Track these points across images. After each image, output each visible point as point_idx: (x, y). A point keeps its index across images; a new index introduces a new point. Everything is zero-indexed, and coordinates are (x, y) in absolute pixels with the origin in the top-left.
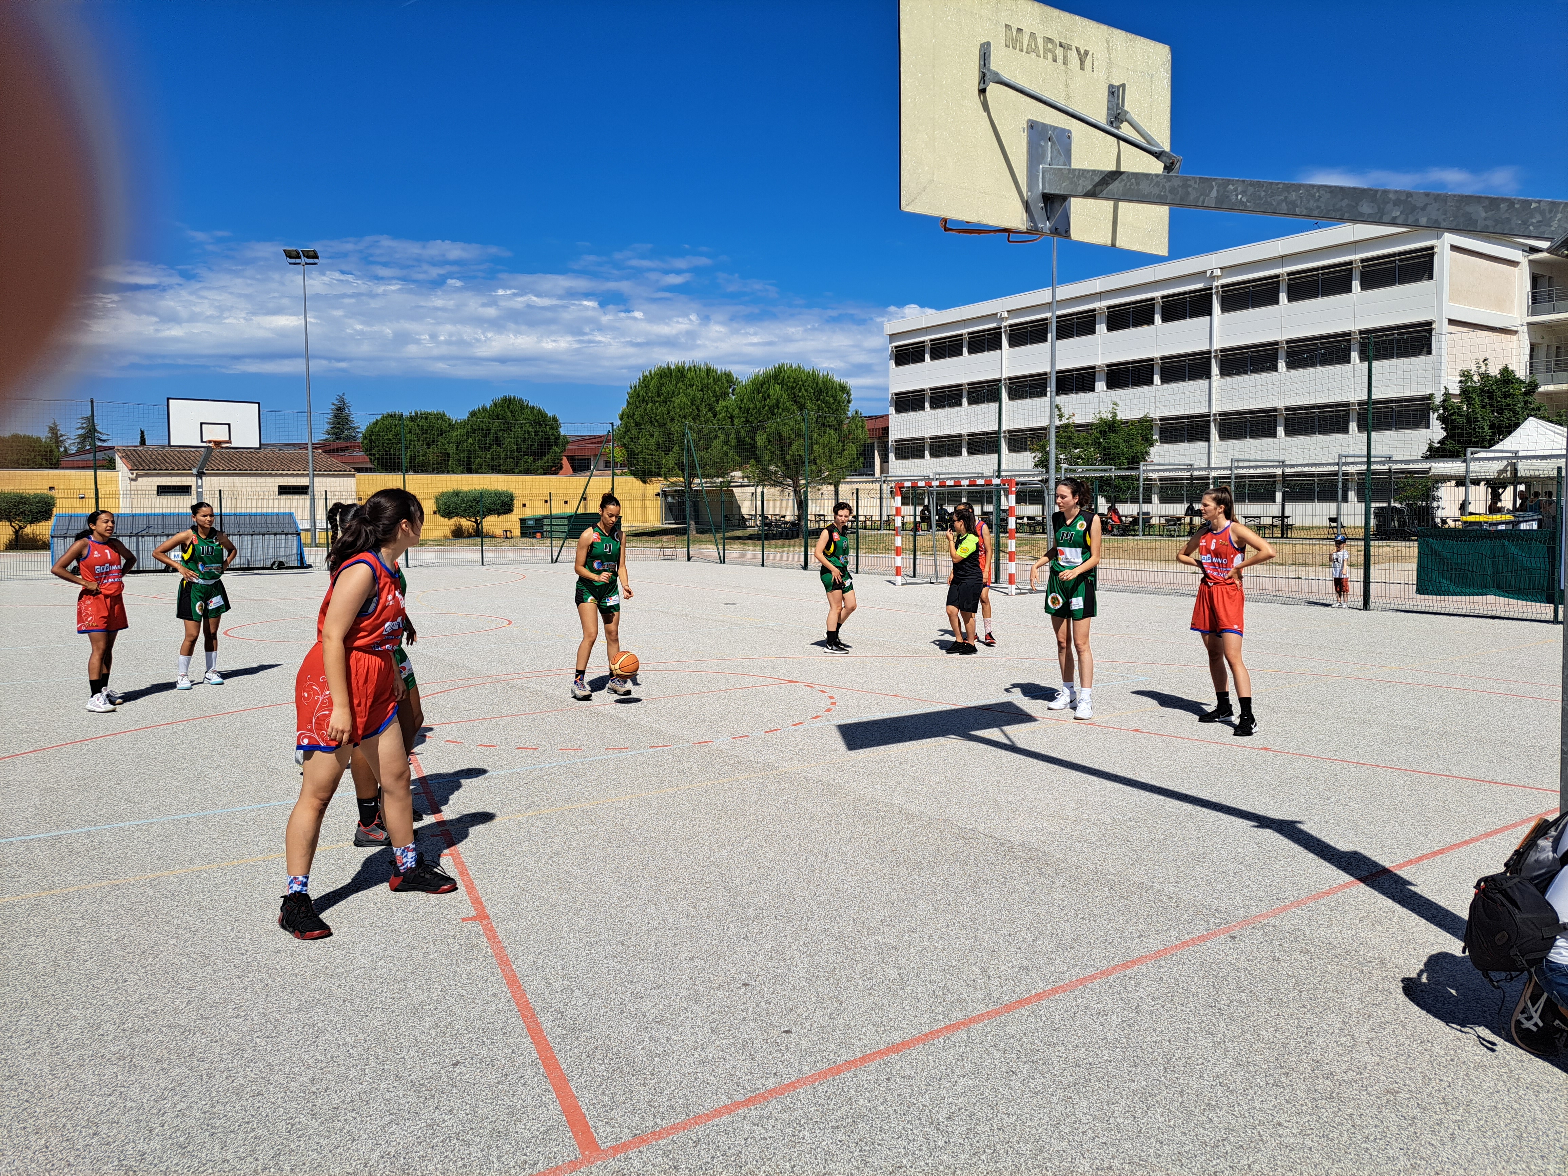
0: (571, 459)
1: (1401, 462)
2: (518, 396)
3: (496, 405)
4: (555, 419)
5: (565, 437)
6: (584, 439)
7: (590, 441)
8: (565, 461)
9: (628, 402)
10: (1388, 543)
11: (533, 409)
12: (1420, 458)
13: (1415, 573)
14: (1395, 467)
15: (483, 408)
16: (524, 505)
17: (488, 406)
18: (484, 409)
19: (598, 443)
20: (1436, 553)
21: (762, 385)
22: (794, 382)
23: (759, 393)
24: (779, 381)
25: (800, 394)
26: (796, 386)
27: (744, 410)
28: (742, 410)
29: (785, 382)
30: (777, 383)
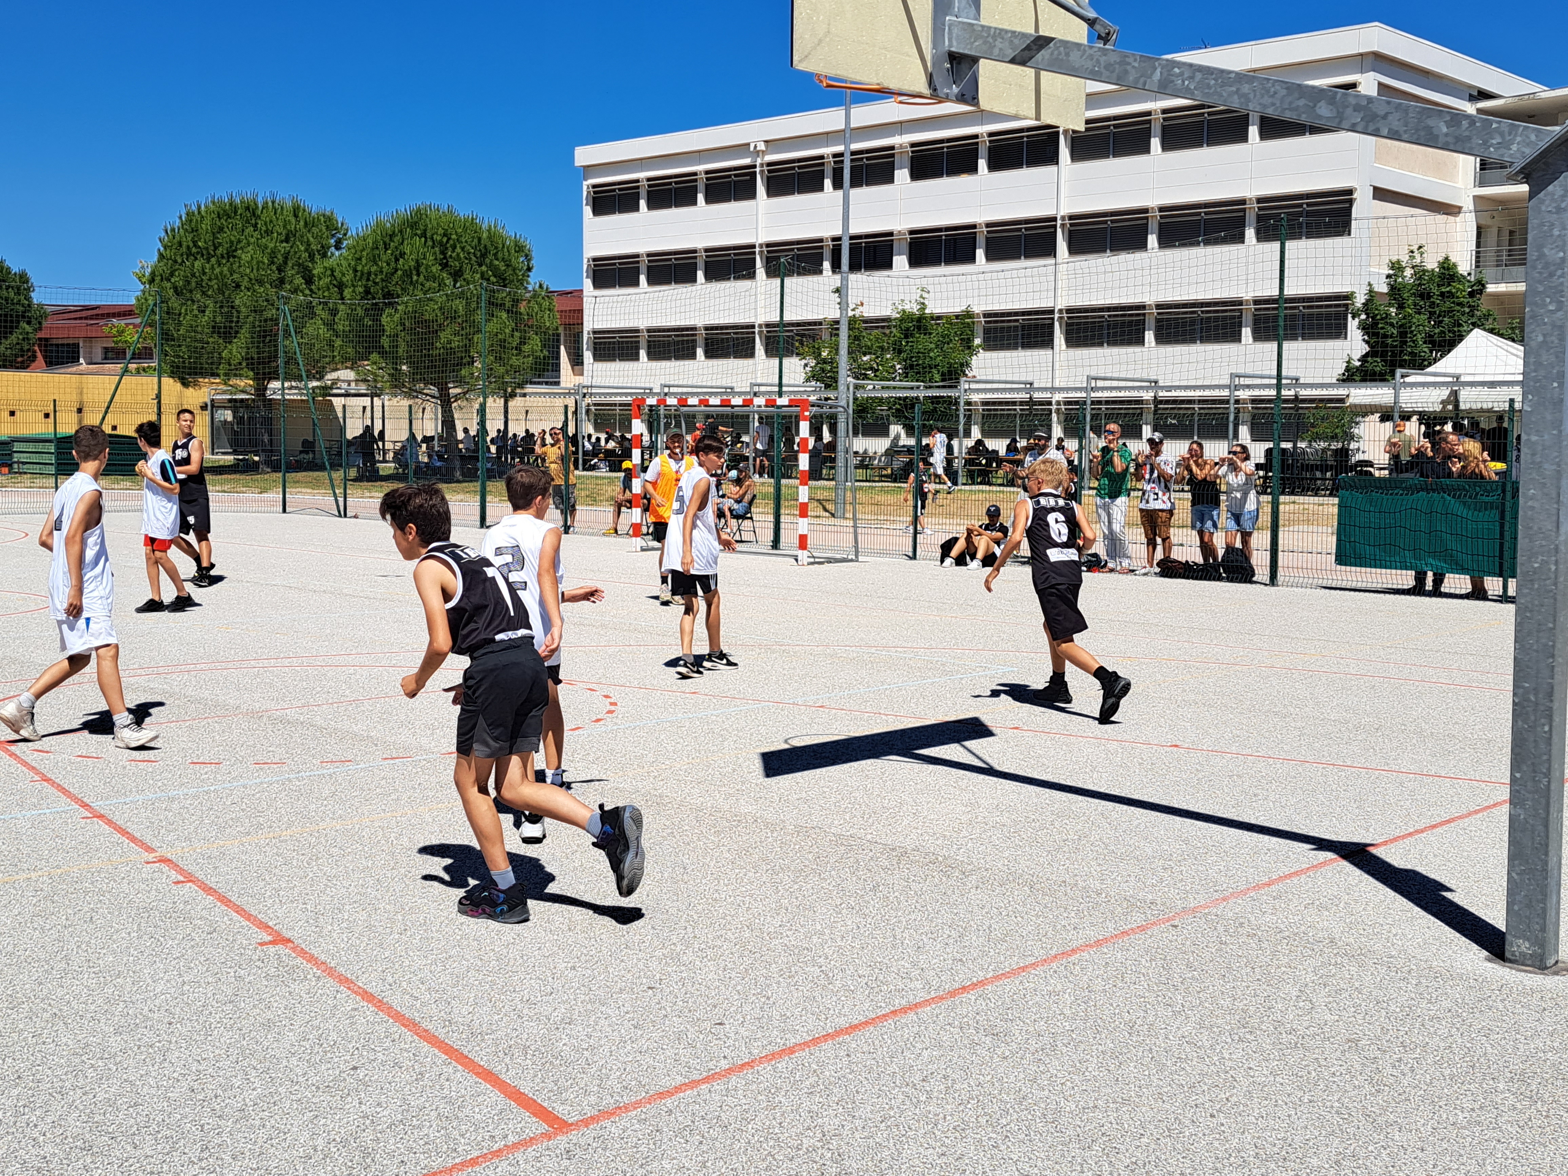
0: (47, 345)
1: (1309, 386)
4: (24, 278)
5: (41, 306)
6: (65, 312)
7: (77, 315)
8: (37, 348)
9: (162, 256)
12: (1334, 381)
13: (1334, 539)
14: (1303, 392)
21: (392, 236)
22: (445, 235)
23: (386, 249)
24: (419, 232)
25: (454, 255)
26: (447, 242)
27: (362, 274)
28: (359, 274)
29: (428, 235)
30: (416, 235)
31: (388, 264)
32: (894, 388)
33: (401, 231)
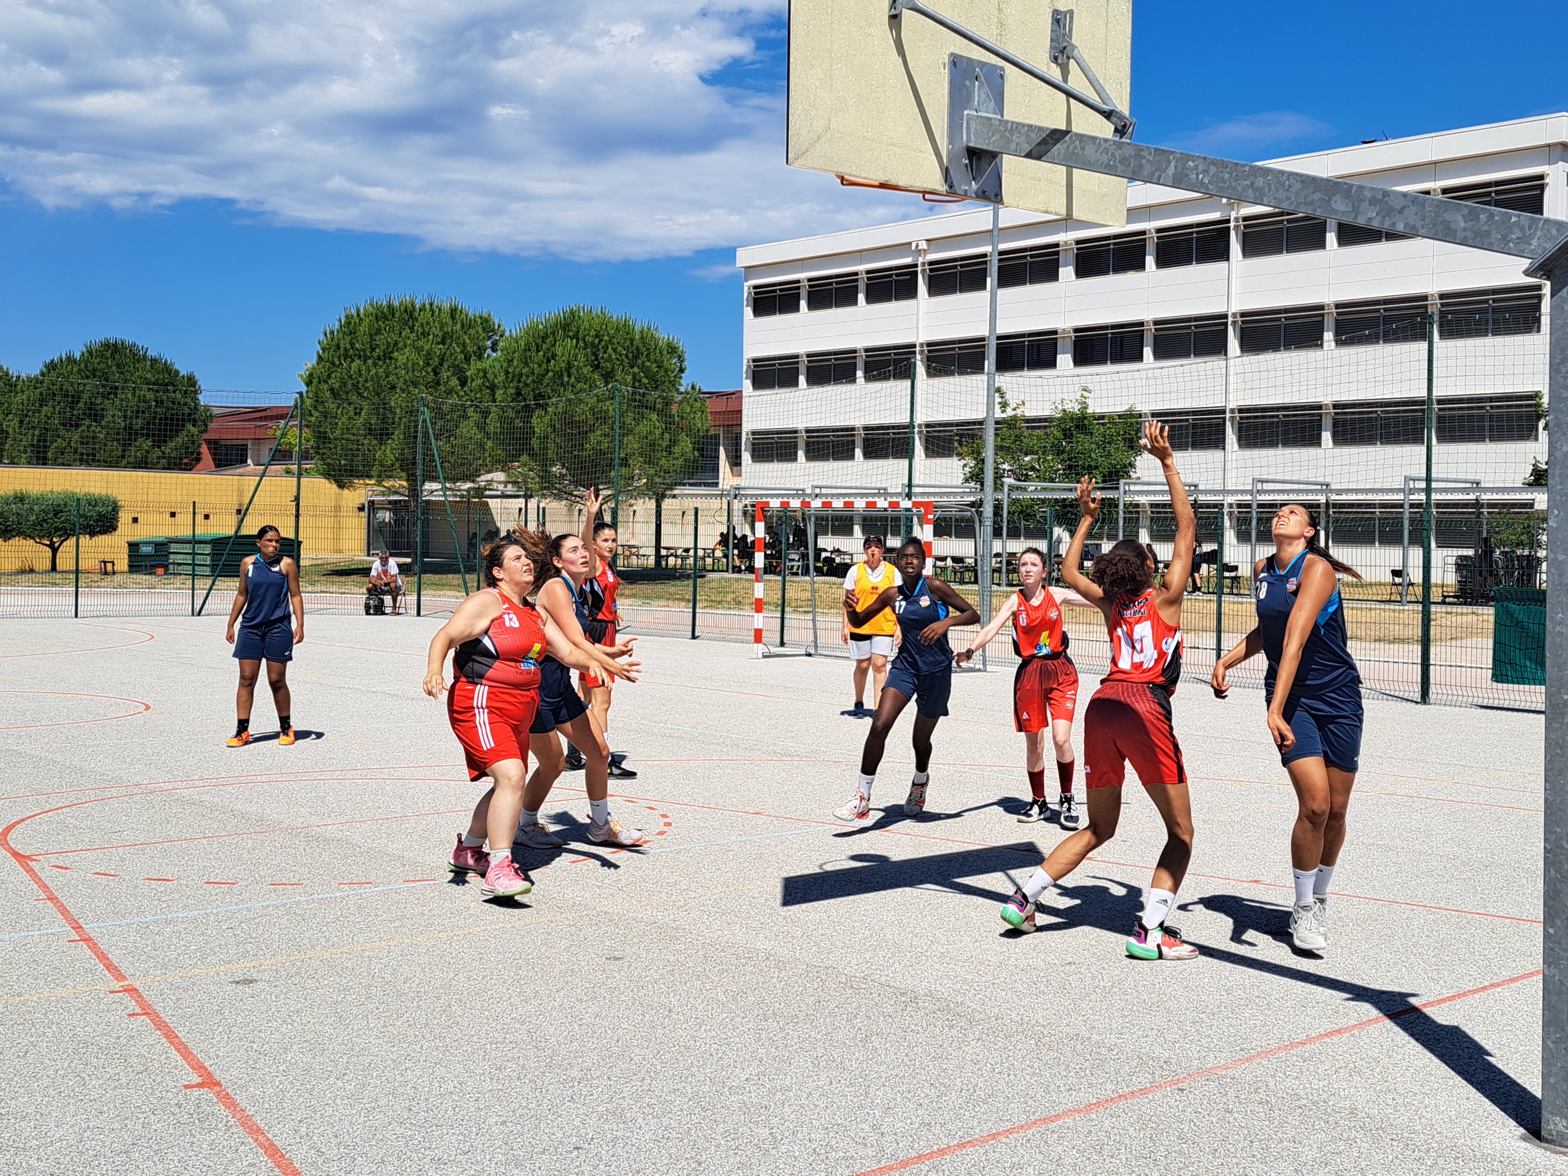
0: (214, 445)
1: (1492, 490)
2: (129, 339)
3: (90, 353)
4: (191, 381)
5: (207, 408)
6: (236, 414)
7: (248, 416)
8: (204, 449)
9: (320, 358)
10: (1474, 608)
11: (154, 361)
12: (1521, 485)
13: (1491, 653)
14: (1486, 497)
15: (68, 358)
16: (135, 520)
17: (78, 356)
18: (70, 360)
19: (261, 419)
20: (1518, 623)
21: (544, 338)
22: (597, 336)
23: (538, 351)
24: (571, 334)
25: (606, 356)
26: (599, 343)
27: (514, 376)
28: (510, 375)
29: (580, 336)
30: (568, 336)
31: (540, 366)
32: (1053, 489)
33: (553, 334)
